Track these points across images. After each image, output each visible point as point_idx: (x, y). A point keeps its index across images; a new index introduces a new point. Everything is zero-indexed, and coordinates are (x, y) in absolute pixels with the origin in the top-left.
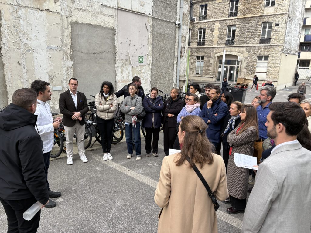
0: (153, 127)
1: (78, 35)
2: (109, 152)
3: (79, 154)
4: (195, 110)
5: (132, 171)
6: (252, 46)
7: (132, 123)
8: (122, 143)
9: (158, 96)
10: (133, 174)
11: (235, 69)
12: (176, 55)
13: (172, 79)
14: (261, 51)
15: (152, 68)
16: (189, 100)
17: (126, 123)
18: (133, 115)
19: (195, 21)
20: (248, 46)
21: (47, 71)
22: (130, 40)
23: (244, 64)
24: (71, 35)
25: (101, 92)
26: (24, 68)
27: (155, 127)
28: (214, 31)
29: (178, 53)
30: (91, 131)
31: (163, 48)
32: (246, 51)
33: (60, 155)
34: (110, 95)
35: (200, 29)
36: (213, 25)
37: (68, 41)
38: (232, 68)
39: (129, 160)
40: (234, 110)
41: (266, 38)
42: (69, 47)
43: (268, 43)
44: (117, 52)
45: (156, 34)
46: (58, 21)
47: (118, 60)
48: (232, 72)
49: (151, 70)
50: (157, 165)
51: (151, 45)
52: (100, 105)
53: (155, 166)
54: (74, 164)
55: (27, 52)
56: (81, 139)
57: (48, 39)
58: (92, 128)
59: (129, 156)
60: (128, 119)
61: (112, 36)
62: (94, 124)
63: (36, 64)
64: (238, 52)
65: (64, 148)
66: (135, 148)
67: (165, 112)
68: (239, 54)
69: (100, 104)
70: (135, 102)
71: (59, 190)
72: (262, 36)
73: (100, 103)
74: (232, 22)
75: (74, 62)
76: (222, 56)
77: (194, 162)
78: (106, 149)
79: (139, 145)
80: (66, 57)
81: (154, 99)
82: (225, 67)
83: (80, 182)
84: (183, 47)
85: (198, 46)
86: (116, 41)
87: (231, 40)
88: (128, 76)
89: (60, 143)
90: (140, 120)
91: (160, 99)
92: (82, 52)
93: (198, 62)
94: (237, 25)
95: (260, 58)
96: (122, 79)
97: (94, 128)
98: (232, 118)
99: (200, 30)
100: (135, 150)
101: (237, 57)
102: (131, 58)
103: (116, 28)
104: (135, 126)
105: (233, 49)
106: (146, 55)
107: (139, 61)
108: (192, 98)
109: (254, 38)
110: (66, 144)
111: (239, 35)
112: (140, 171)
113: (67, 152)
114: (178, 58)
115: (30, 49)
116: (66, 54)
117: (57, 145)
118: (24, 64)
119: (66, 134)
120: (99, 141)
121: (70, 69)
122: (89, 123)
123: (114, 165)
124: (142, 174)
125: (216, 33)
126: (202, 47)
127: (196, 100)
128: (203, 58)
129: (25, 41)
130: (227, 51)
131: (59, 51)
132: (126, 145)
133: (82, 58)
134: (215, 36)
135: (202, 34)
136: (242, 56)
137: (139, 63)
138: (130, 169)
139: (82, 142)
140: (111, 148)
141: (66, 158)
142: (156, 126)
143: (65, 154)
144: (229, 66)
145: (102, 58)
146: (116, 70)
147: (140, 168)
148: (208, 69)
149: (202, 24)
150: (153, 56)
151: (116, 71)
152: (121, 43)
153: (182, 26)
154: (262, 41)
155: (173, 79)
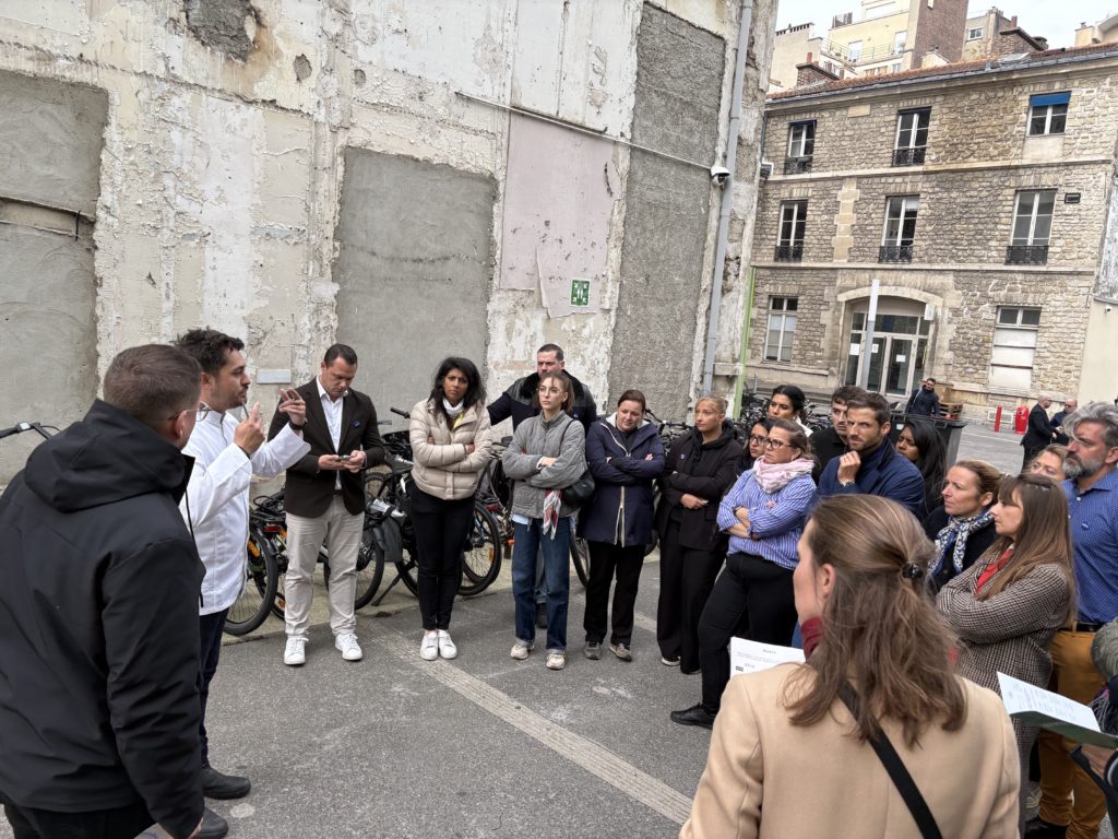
0: (619, 542)
1: (365, 191)
2: (445, 627)
3: (333, 626)
4: (793, 486)
5: (529, 711)
6: (978, 271)
7: (541, 521)
8: (494, 594)
9: (645, 423)
10: (535, 725)
11: (914, 351)
12: (706, 282)
13: (689, 368)
14: (1010, 290)
15: (616, 324)
16: (769, 446)
17: (517, 519)
18: (549, 490)
19: (772, 173)
20: (960, 271)
21: (245, 313)
22: (547, 223)
23: (947, 333)
24: (341, 192)
25: (433, 395)
26: (168, 297)
27: (626, 541)
28: (837, 212)
29: (713, 277)
30: (384, 542)
31: (662, 258)
32: (957, 289)
33: (261, 627)
34: (466, 407)
35: (788, 204)
36: (834, 192)
37: (328, 210)
38: (899, 347)
39: (520, 666)
40: (963, 494)
41: (1030, 243)
42: (330, 234)
43: (1037, 264)
44: (498, 262)
45: (638, 206)
46: (303, 141)
47: (499, 290)
48: (900, 358)
49: (614, 331)
50: (629, 696)
51: (619, 244)
52: (428, 442)
53: (620, 697)
54: (308, 667)
55: (184, 243)
56: (344, 569)
57: (260, 202)
58: (386, 531)
59: (518, 650)
60: (528, 503)
61: (483, 204)
62: (396, 513)
63: (210, 284)
64: (924, 290)
65: (277, 600)
66: (544, 619)
67: (671, 486)
68: (930, 295)
69: (431, 438)
70: (559, 440)
71: (245, 767)
72: (1015, 235)
73: (430, 435)
74: (904, 182)
75: (341, 285)
76: (866, 300)
77: (878, 716)
78: (436, 616)
79: (562, 610)
80: (317, 266)
81: (630, 434)
82: (876, 341)
83: (328, 742)
84: (732, 256)
85: (776, 260)
86: (497, 224)
87: (899, 244)
88: (529, 347)
89: (266, 578)
90: (573, 510)
91: (649, 433)
92: (374, 254)
93: (778, 318)
94: (922, 195)
95: (1008, 314)
96: (509, 357)
97: (397, 529)
98: (952, 525)
99: (788, 207)
100: (543, 627)
101: (921, 305)
102: (545, 285)
103: (500, 176)
104: (554, 530)
105: (905, 277)
106: (600, 276)
107: (572, 297)
108: (784, 436)
109: (984, 244)
110: (288, 583)
111: (929, 228)
112: (561, 714)
113: (287, 616)
114: (711, 293)
115: (195, 231)
116: (317, 255)
117: (252, 586)
118: (167, 284)
119: (291, 546)
120: (408, 580)
121: (326, 312)
122: (379, 509)
123: (463, 682)
124: (571, 727)
125: (845, 218)
126: (792, 265)
127: (797, 443)
128: (793, 305)
129: (182, 203)
130: (882, 284)
131: (296, 243)
132: (512, 605)
133: (372, 277)
134: (842, 229)
135: (794, 221)
136: (941, 304)
137: (573, 303)
138: (524, 702)
139: (347, 581)
140: (453, 614)
141: (283, 637)
142: (631, 538)
143: (281, 622)
144: (889, 336)
145: (443, 280)
146: (490, 325)
147: (563, 703)
148: (810, 344)
149: (794, 186)
150: (624, 282)
151: (487, 327)
152: (514, 232)
153: (734, 184)
154: (1016, 254)
155: (691, 370)
